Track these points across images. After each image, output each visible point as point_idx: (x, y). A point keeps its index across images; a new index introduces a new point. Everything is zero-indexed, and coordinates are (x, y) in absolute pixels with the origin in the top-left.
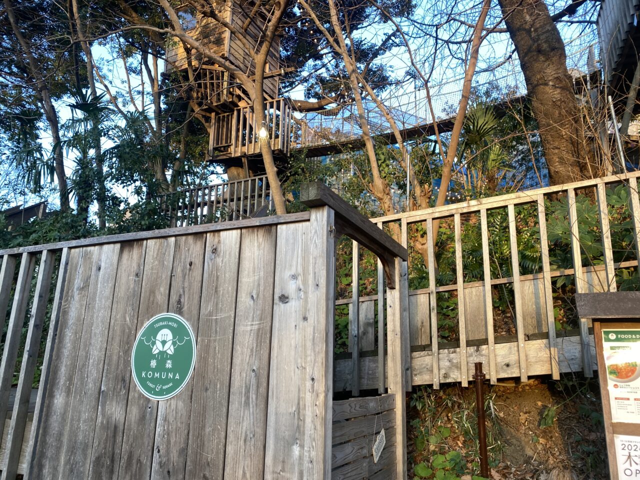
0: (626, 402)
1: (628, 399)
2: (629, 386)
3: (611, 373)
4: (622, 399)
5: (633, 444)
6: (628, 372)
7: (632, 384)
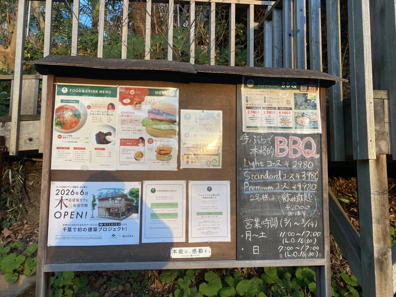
0: (66, 151)
1: (69, 148)
2: (71, 136)
3: (57, 124)
4: (63, 148)
5: (65, 189)
6: (72, 123)
7: (74, 134)
